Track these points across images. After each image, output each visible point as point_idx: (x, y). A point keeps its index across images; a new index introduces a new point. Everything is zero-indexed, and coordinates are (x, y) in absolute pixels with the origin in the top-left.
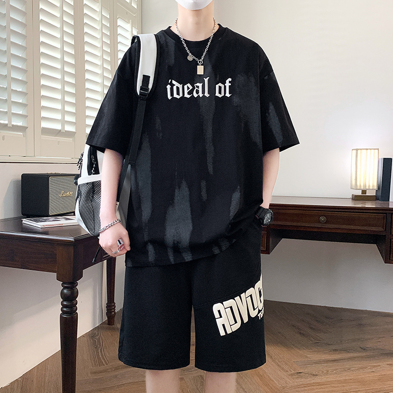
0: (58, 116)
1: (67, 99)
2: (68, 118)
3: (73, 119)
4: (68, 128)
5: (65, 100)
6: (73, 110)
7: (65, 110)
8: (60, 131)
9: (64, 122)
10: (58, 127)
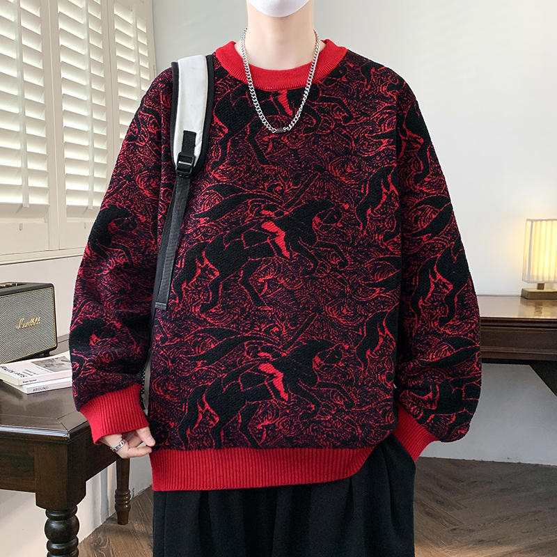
0: (17, 181)
1: (31, 148)
2: (33, 183)
3: (41, 184)
4: (35, 200)
5: (28, 150)
6: (41, 167)
7: (29, 167)
8: (21, 206)
9: (27, 190)
10: (17, 199)
